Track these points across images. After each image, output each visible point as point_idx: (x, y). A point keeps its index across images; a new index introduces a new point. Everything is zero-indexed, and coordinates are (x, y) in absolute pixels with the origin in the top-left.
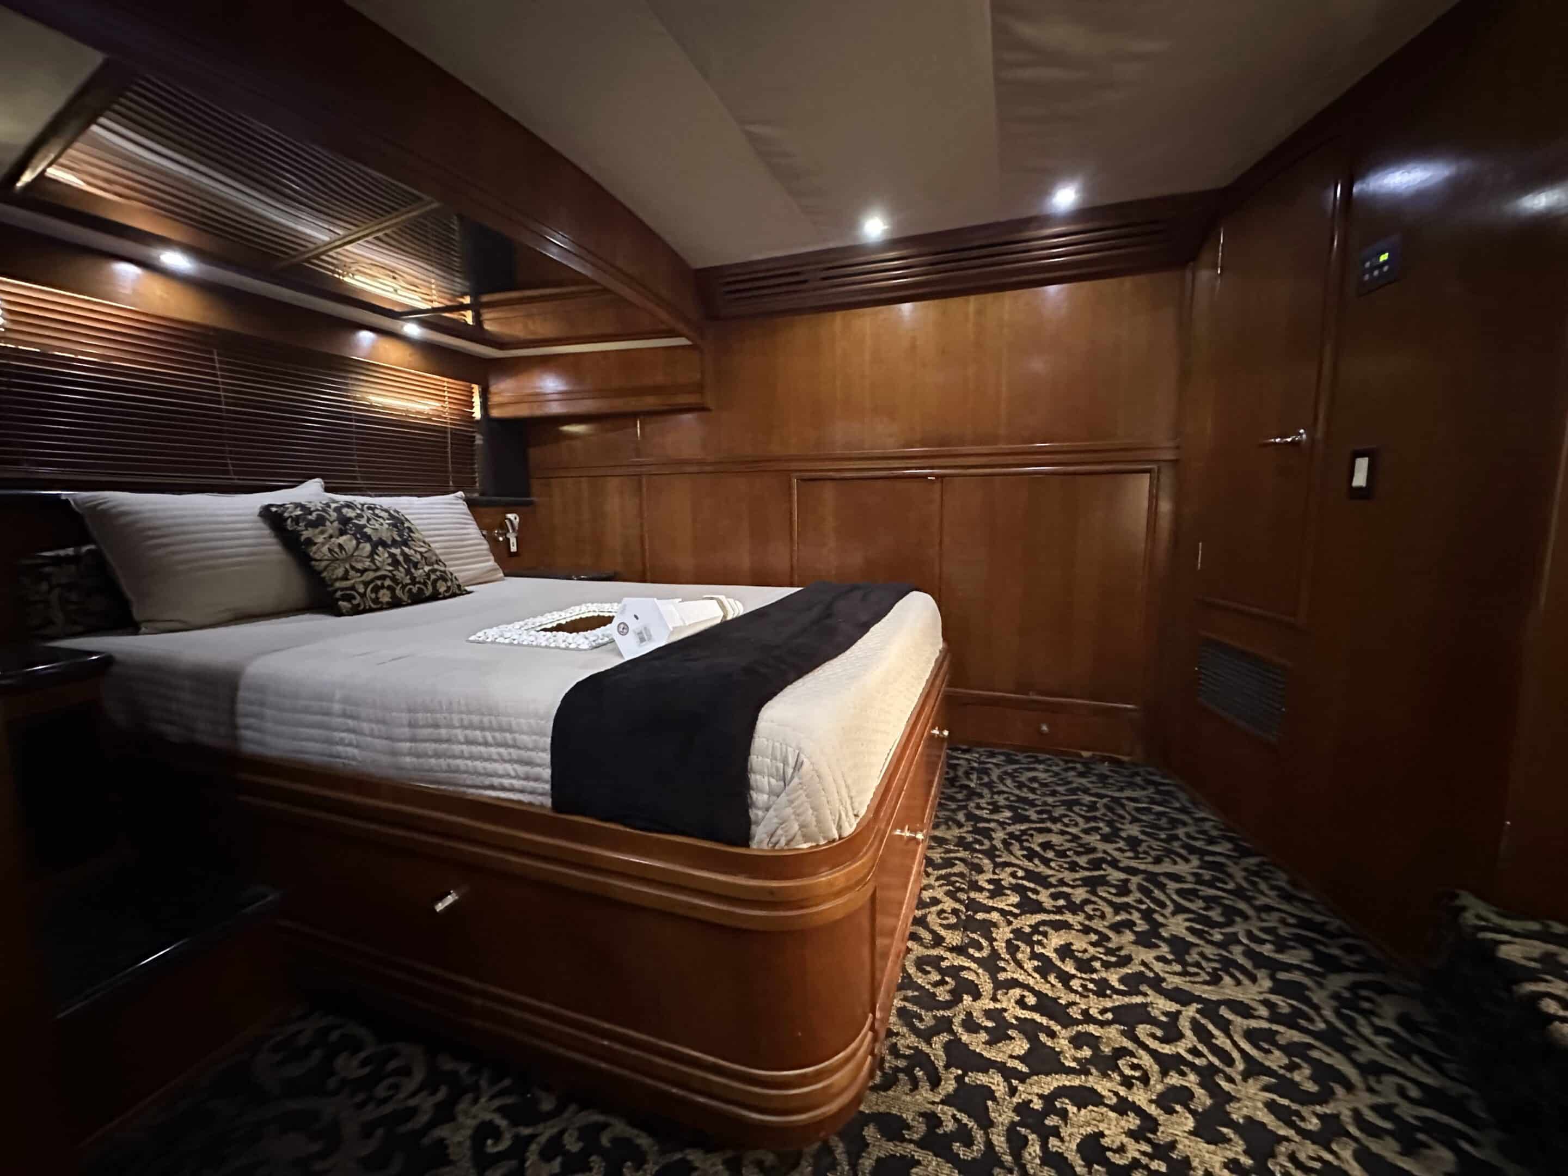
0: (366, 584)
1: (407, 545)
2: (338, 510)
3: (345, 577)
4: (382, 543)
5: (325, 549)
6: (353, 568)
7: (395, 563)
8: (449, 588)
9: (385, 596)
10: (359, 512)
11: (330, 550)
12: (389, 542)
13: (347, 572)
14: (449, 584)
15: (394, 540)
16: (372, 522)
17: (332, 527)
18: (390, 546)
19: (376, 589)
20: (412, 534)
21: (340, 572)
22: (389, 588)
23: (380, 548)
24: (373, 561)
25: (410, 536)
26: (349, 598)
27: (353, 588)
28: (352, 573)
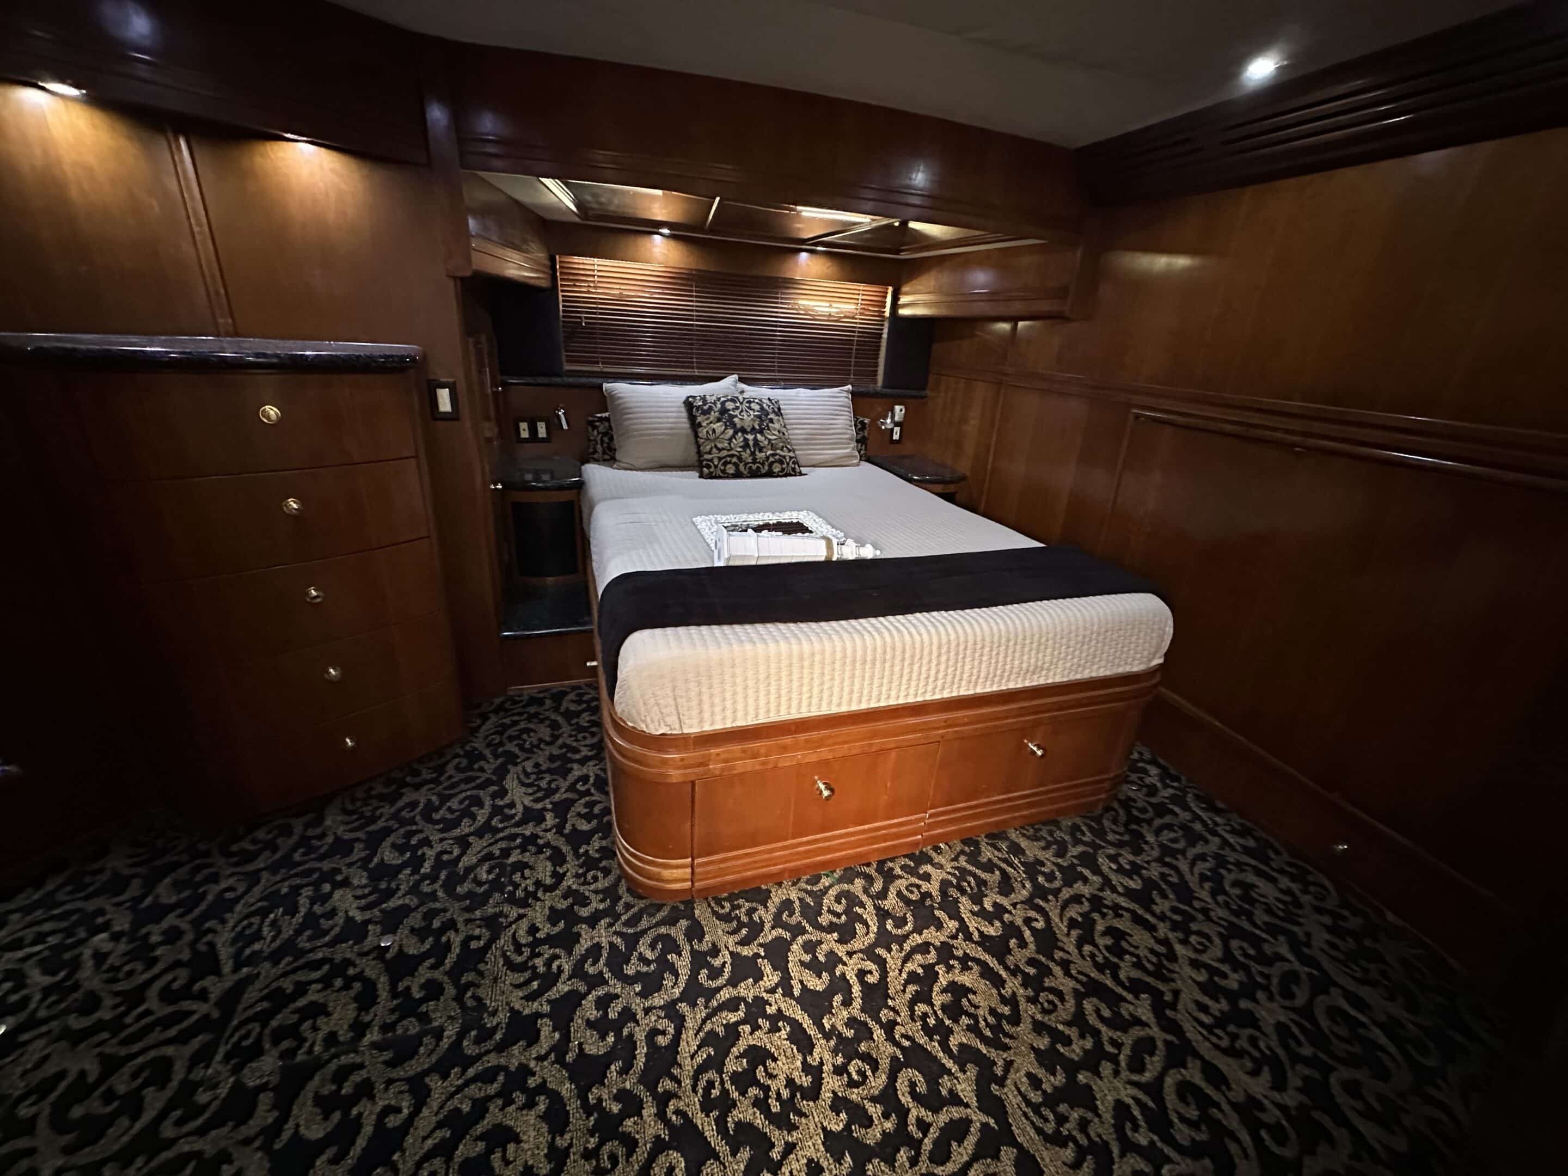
0: (720, 459)
1: (761, 432)
2: (723, 403)
3: (710, 453)
4: (743, 431)
5: (705, 431)
6: (716, 446)
7: (746, 445)
8: (783, 470)
9: (731, 469)
10: (738, 404)
11: (707, 432)
12: (749, 430)
13: (711, 448)
14: (784, 466)
15: (753, 428)
16: (744, 413)
17: (714, 415)
18: (747, 433)
19: (725, 464)
20: (771, 425)
21: (708, 448)
22: (735, 464)
23: (740, 434)
24: (729, 444)
25: (767, 425)
26: (708, 467)
27: (711, 460)
28: (714, 450)
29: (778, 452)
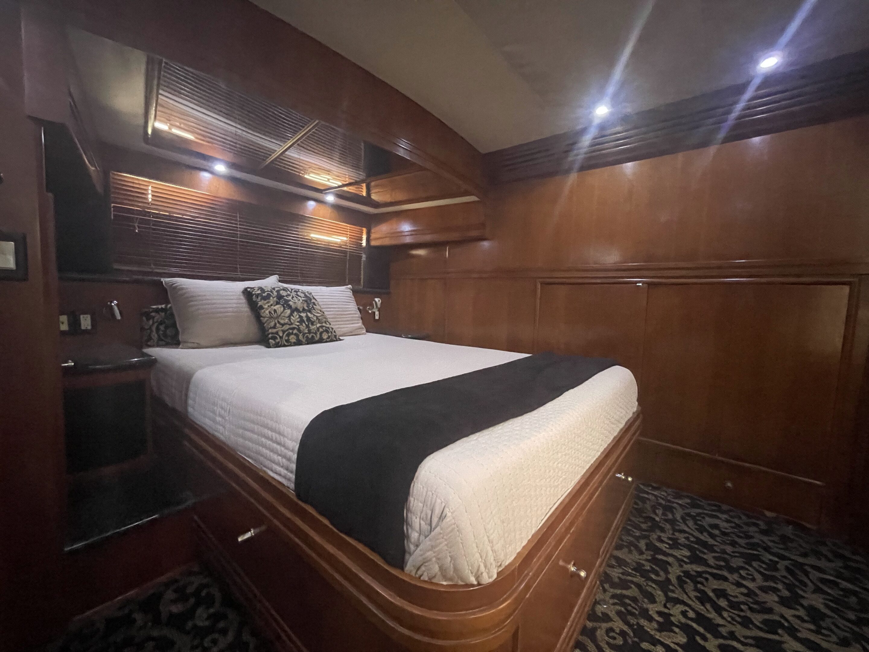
0: (284, 332)
1: (310, 311)
2: (278, 292)
3: (274, 327)
4: (297, 310)
5: (267, 312)
6: (278, 322)
7: (302, 321)
8: (329, 337)
9: (293, 339)
10: (289, 293)
11: (270, 312)
12: (301, 310)
13: (275, 324)
14: (330, 334)
15: (304, 309)
16: (295, 298)
17: (272, 300)
18: (300, 312)
19: (288, 335)
20: (315, 306)
21: (272, 324)
22: (296, 334)
23: (295, 313)
24: (290, 320)
25: (313, 307)
26: (274, 338)
27: (277, 333)
28: (278, 325)
29: (324, 324)
